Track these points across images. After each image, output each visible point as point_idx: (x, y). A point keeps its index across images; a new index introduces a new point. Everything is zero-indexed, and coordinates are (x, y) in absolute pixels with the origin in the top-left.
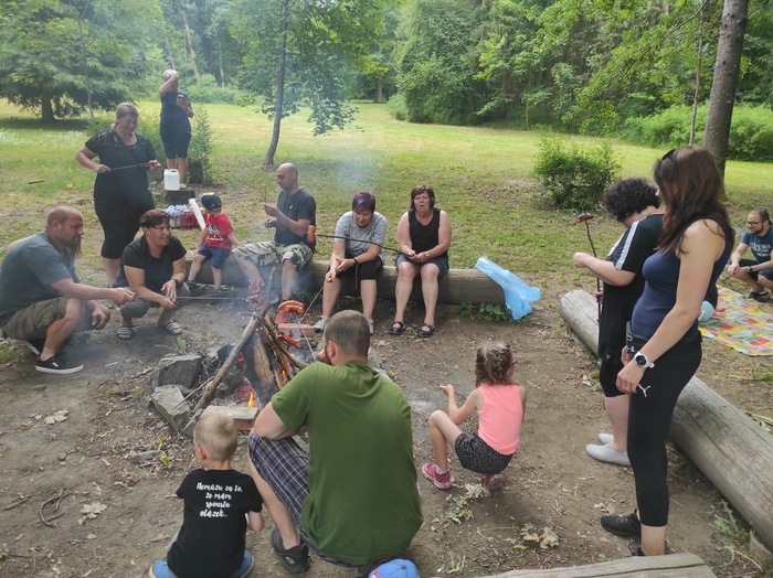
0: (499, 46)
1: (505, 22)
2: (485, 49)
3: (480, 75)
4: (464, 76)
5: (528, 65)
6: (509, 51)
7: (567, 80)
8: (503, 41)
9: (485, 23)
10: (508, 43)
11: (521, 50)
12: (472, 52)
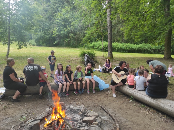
0: (57, 30)
1: (57, 25)
2: (54, 30)
3: (53, 36)
4: (49, 36)
5: (64, 34)
6: (59, 31)
7: (72, 37)
8: (58, 28)
9: (53, 25)
11: (62, 31)
12: (51, 31)
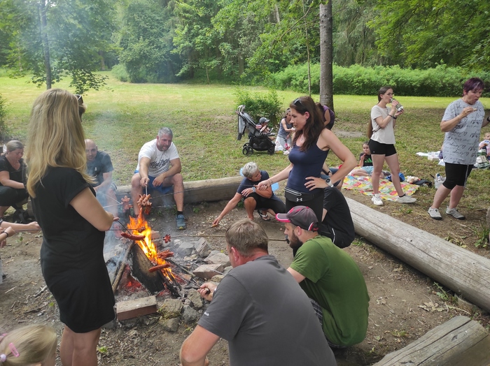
0: (184, 32)
1: (185, 17)
2: (176, 34)
3: (175, 51)
4: (164, 51)
5: (204, 44)
6: (191, 36)
7: (228, 53)
8: (186, 29)
9: (172, 18)
10: (189, 30)
11: (198, 35)
12: (167, 36)
